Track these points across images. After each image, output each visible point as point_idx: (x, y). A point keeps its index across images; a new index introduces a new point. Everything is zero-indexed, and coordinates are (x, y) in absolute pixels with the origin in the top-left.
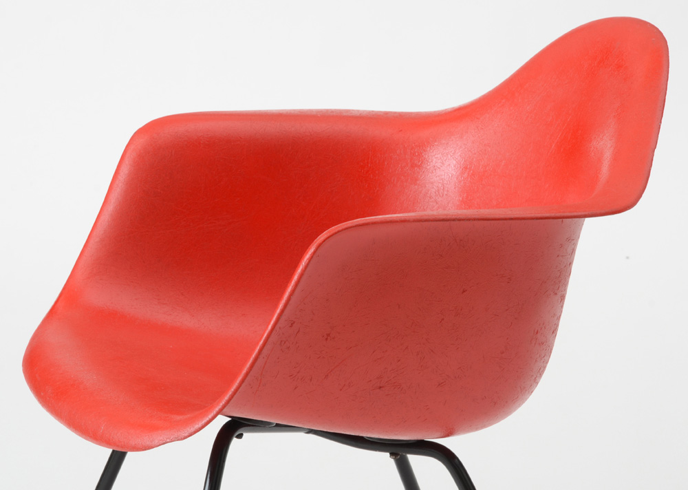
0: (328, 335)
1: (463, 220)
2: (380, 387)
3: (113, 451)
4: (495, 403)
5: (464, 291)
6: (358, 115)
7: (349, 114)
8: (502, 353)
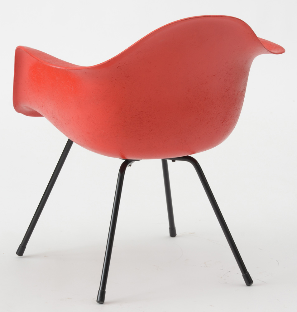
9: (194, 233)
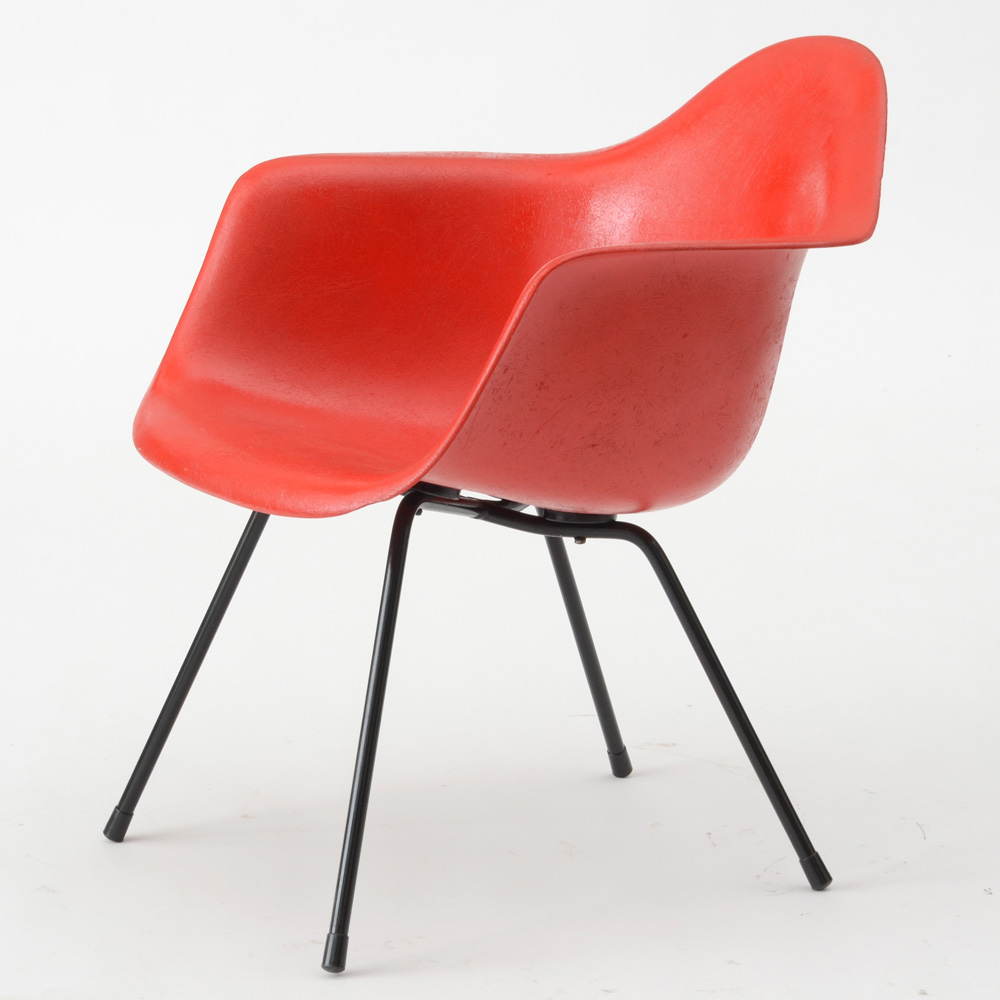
0: (542, 384)
1: (697, 249)
2: (594, 446)
3: (254, 512)
4: (711, 467)
5: (685, 336)
6: (494, 157)
7: (481, 156)
8: (722, 408)
9: (674, 744)
